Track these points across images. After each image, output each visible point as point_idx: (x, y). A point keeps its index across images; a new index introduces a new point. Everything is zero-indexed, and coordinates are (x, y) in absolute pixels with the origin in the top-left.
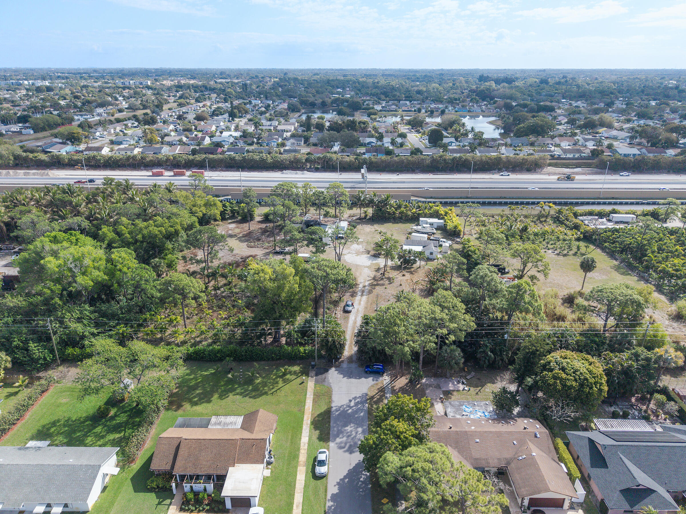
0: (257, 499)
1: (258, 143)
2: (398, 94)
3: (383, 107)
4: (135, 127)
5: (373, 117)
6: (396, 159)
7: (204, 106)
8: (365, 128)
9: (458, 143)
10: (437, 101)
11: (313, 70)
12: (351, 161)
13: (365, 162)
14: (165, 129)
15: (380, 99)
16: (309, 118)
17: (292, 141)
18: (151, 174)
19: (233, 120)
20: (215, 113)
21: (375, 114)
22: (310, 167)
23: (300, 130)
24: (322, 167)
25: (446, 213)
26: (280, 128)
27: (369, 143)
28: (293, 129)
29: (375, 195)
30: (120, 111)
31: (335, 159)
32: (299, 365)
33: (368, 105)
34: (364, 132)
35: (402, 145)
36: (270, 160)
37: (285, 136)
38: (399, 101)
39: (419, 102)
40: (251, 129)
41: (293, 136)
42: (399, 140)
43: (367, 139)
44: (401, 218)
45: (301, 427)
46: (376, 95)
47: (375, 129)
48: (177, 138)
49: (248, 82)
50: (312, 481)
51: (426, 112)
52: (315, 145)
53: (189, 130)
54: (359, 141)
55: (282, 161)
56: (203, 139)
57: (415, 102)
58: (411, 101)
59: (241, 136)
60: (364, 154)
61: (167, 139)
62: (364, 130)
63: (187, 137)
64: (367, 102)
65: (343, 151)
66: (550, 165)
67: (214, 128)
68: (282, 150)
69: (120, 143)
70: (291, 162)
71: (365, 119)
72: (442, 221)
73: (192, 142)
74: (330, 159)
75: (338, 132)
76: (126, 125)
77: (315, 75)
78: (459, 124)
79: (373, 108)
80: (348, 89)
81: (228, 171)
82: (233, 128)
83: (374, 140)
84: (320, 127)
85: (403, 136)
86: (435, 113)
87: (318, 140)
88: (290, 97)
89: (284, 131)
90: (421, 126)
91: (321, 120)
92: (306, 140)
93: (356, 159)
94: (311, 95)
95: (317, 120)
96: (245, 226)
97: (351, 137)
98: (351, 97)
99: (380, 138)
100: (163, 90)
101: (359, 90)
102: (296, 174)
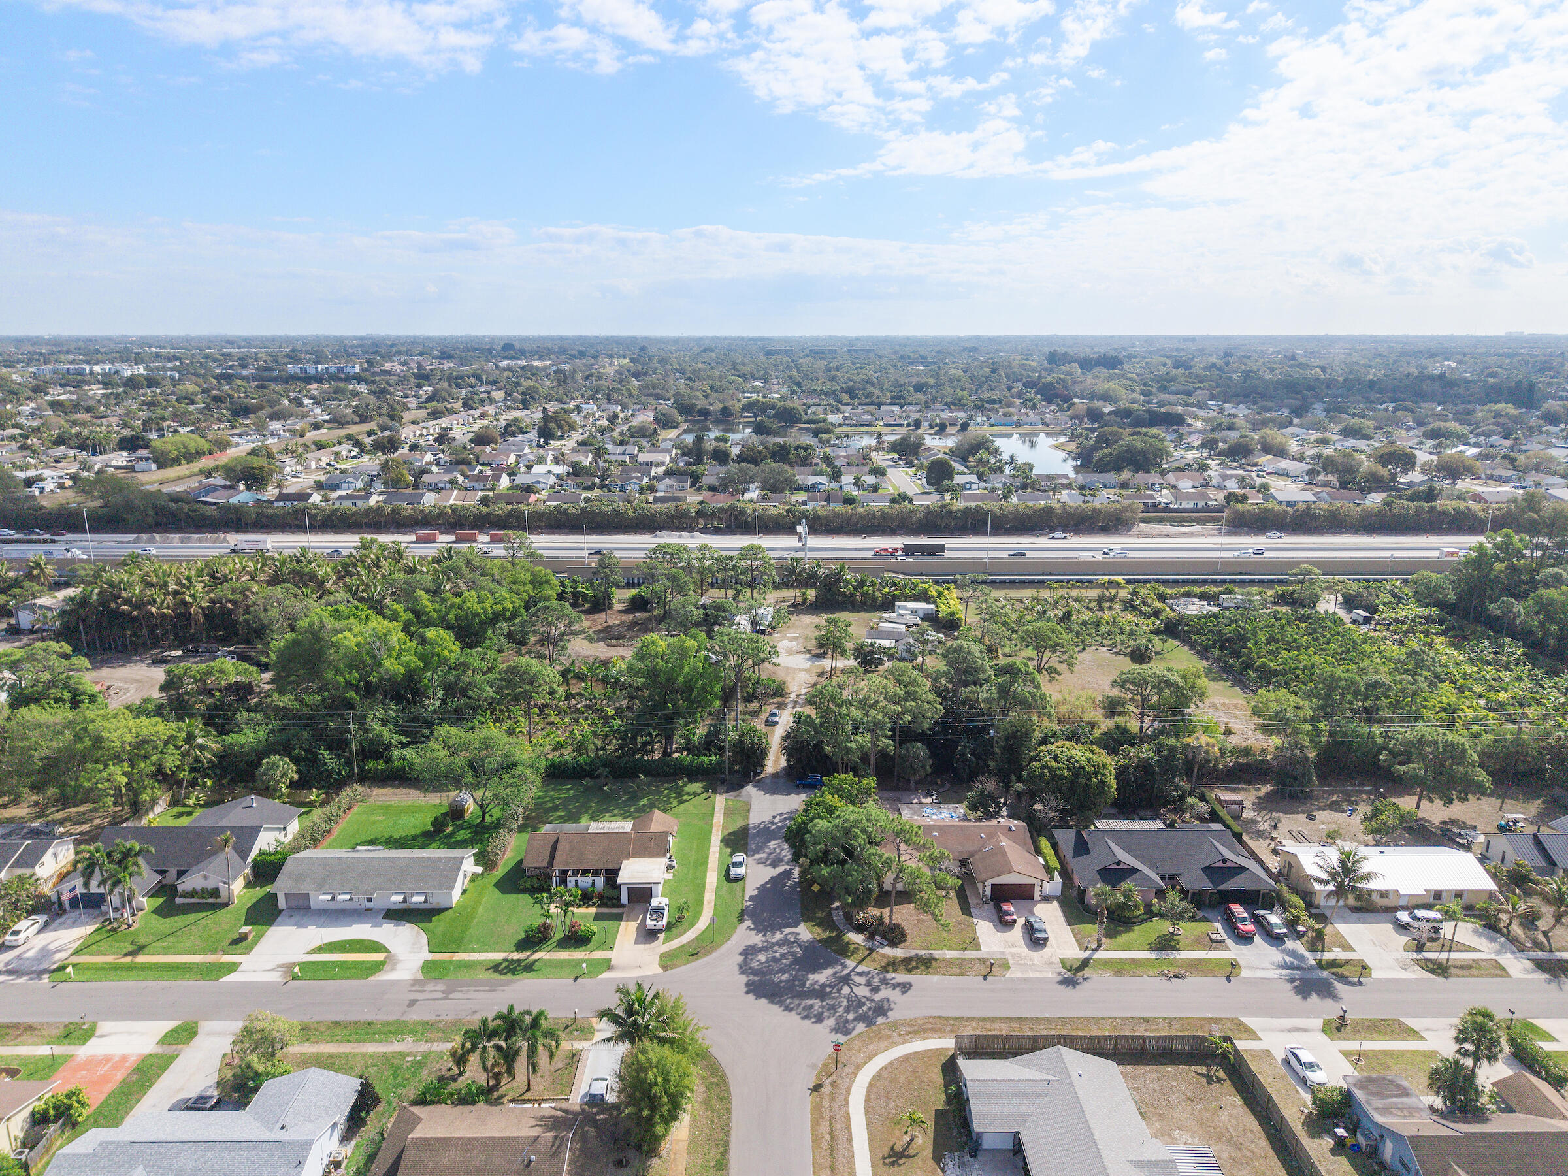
0: (660, 887)
1: (602, 487)
2: (877, 392)
3: (845, 418)
4: (354, 457)
5: (824, 436)
6: (861, 510)
7: (483, 416)
8: (806, 458)
9: (983, 485)
10: (955, 405)
11: (701, 339)
12: (779, 515)
13: (804, 516)
14: (417, 460)
15: (840, 402)
16: (699, 440)
17: (667, 481)
18: (413, 538)
19: (546, 442)
20: (511, 430)
21: (828, 432)
22: (705, 525)
23: (681, 463)
24: (727, 527)
25: (940, 594)
26: (642, 458)
27: (814, 486)
28: (668, 460)
29: (818, 565)
30: (316, 426)
31: (750, 511)
32: (701, 781)
33: (814, 413)
34: (806, 465)
35: (876, 489)
36: (631, 514)
37: (653, 473)
38: (879, 405)
39: (919, 407)
40: (587, 460)
41: (669, 473)
42: (870, 480)
43: (810, 477)
44: (863, 603)
45: (709, 839)
46: (832, 394)
47: (827, 460)
48: (447, 478)
49: (566, 366)
50: (726, 885)
51: (931, 427)
52: (712, 489)
53: (466, 462)
54: (795, 482)
55: (653, 515)
56: (497, 478)
57: (912, 408)
58: (902, 407)
59: (569, 474)
60: (804, 503)
61: (426, 478)
62: (805, 462)
63: (466, 476)
64: (814, 409)
65: (764, 498)
66: (1145, 521)
67: (512, 459)
68: (651, 499)
69: (336, 487)
70: (671, 517)
71: (809, 440)
72: (932, 606)
73: (476, 484)
74: (742, 512)
75: (756, 464)
76: (337, 455)
77: (705, 350)
78: (987, 449)
79: (825, 420)
80: (775, 381)
81: (554, 533)
82: (550, 458)
83: (823, 479)
84: (721, 456)
85: (879, 472)
86: (948, 428)
87: (719, 478)
88: (658, 398)
89: (650, 464)
90: (916, 454)
91: (721, 444)
92: (696, 479)
93: (788, 511)
94: (698, 394)
95: (714, 443)
96: (600, 617)
97: (779, 473)
98: (782, 399)
99: (836, 475)
100: (390, 385)
101: (798, 384)
102: (680, 537)
